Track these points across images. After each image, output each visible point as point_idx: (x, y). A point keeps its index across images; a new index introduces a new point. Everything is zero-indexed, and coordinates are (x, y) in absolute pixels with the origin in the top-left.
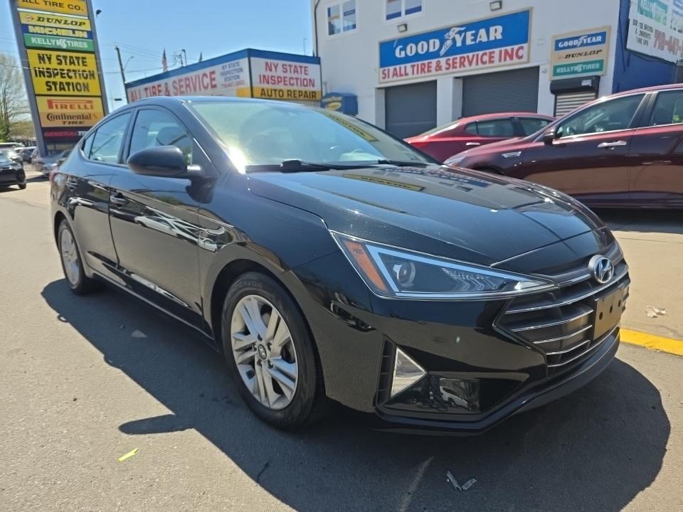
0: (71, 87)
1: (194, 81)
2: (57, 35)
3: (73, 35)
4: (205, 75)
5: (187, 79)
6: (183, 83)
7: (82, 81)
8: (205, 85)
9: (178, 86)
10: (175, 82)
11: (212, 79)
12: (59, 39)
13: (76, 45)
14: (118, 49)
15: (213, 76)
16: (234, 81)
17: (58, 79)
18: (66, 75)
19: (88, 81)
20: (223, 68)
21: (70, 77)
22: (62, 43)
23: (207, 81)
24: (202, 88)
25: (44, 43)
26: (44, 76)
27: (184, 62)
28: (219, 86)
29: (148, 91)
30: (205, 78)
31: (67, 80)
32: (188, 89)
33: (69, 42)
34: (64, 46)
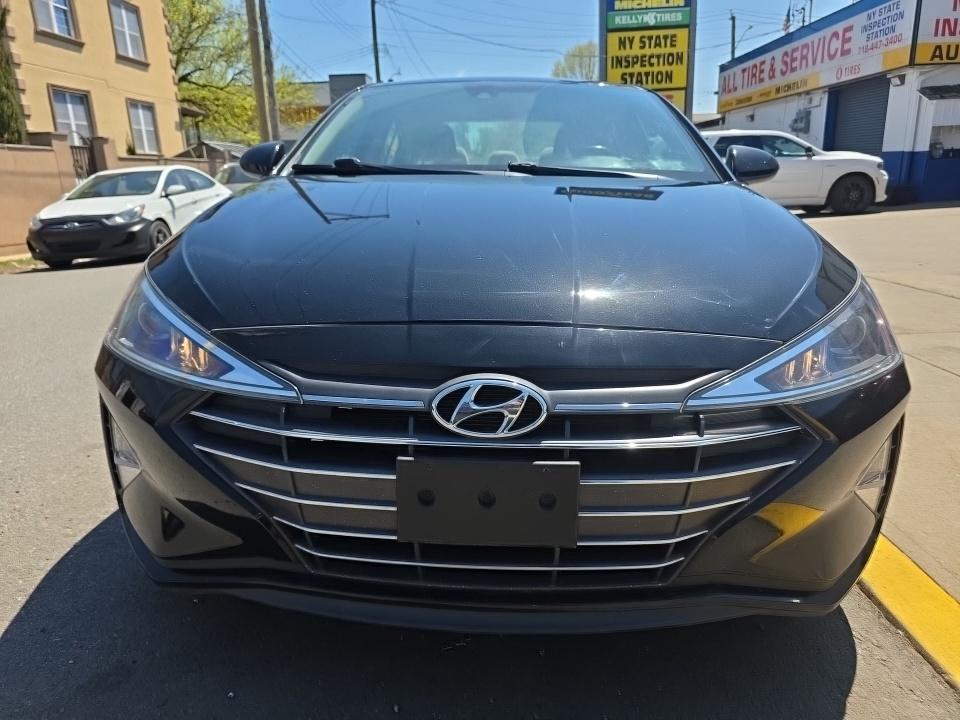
0: (650, 78)
1: (816, 46)
2: (647, 8)
3: (667, 5)
4: (836, 35)
5: (806, 46)
6: (797, 55)
7: (665, 68)
8: (832, 52)
9: (788, 60)
10: (786, 54)
11: (846, 41)
12: (647, 13)
13: (668, 18)
14: (733, 19)
15: (848, 35)
16: (883, 38)
17: (637, 69)
18: (647, 63)
19: (674, 67)
20: (869, 17)
21: (652, 65)
22: (650, 19)
23: (836, 44)
24: (826, 57)
25: (629, 22)
26: (621, 66)
27: (807, 19)
28: (855, 51)
29: (746, 74)
30: (834, 39)
31: (648, 69)
32: (804, 62)
33: (659, 15)
34: (652, 22)
